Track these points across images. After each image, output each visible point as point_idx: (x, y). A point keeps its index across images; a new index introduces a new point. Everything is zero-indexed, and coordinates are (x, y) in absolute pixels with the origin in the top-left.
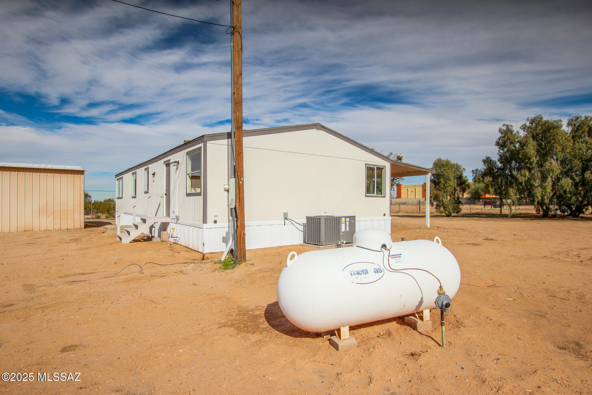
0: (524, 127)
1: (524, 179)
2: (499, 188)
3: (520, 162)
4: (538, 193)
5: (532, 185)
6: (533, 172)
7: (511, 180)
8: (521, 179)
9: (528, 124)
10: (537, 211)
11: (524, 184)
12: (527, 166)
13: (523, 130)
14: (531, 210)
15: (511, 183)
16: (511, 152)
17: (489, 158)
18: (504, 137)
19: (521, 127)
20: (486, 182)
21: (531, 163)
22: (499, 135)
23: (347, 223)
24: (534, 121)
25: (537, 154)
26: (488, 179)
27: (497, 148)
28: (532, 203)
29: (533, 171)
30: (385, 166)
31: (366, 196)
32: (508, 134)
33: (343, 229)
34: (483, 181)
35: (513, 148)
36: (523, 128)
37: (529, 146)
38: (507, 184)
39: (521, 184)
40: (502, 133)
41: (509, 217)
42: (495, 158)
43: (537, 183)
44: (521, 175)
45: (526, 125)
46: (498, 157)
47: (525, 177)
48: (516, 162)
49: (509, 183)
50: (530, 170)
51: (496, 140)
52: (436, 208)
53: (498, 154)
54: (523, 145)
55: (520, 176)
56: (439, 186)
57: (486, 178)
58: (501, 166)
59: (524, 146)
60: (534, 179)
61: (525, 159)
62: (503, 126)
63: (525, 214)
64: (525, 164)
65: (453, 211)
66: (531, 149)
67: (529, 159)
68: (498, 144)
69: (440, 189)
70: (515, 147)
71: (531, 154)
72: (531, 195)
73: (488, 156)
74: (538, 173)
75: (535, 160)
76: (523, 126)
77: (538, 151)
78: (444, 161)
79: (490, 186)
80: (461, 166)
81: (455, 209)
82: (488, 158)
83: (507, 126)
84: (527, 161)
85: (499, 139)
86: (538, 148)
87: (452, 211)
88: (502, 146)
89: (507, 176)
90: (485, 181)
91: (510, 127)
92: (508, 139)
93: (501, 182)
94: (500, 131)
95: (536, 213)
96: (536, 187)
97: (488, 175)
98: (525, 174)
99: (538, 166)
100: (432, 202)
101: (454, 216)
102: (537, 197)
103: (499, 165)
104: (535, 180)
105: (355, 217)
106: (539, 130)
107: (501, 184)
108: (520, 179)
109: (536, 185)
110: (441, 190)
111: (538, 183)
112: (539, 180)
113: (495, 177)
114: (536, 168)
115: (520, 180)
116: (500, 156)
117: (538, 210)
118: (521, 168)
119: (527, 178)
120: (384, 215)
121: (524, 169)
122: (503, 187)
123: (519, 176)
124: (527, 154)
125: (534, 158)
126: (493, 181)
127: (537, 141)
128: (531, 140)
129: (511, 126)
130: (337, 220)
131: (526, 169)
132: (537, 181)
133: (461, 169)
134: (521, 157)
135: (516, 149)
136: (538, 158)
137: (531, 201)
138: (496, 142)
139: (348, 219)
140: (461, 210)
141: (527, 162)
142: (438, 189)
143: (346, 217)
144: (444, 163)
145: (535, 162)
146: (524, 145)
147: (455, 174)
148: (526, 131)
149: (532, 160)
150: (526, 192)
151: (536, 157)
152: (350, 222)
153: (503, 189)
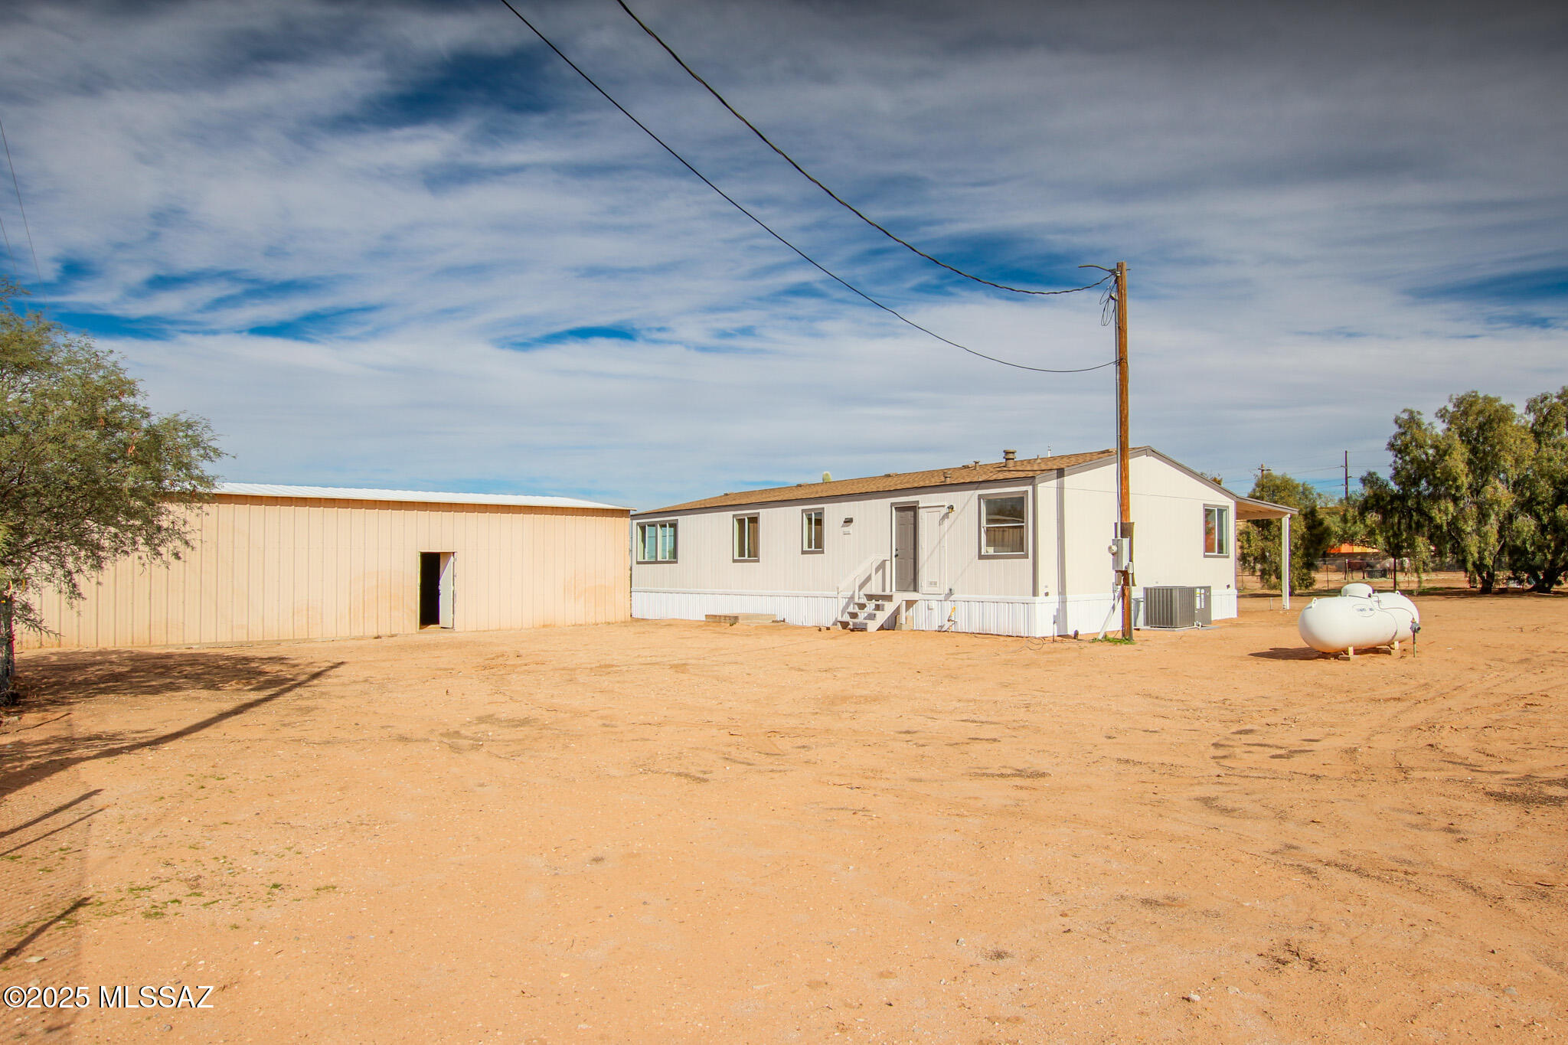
0: (1442, 414)
1: (1444, 518)
2: (1395, 535)
3: (1437, 485)
4: (1472, 544)
5: (1459, 531)
6: (1461, 505)
7: (1419, 521)
8: (1440, 519)
9: (1451, 408)
10: (1470, 582)
11: (1445, 528)
12: (1451, 493)
13: (1442, 420)
14: (1459, 579)
15: (1419, 525)
16: (1419, 465)
17: (1374, 473)
18: (1404, 434)
19: (1436, 414)
20: (1371, 525)
21: (1458, 488)
22: (1395, 430)
23: (1203, 596)
24: (1461, 403)
25: (1470, 470)
26: (1373, 518)
27: (1390, 457)
28: (1461, 565)
29: (1462, 502)
30: (1228, 507)
31: (1205, 556)
32: (1412, 429)
33: (1198, 606)
34: (1363, 521)
35: (1424, 457)
36: (1442, 416)
37: (1455, 455)
38: (1409, 527)
39: (1439, 527)
40: (1400, 427)
41: (1415, 594)
42: (1385, 474)
43: (1469, 527)
44: (1440, 510)
45: (1447, 411)
46: (1391, 471)
47: (1447, 515)
48: (1429, 483)
49: (1414, 526)
50: (1455, 500)
51: (1388, 440)
52: (1262, 577)
53: (1391, 466)
54: (1442, 453)
55: (1437, 512)
56: (1268, 530)
57: (1369, 516)
58: (1398, 491)
59: (1445, 456)
60: (1464, 518)
61: (1447, 480)
62: (1404, 412)
63: (1446, 588)
64: (1447, 488)
65: (1299, 583)
66: (1458, 461)
67: (1455, 480)
68: (1391, 446)
69: (1272, 538)
70: (1427, 454)
71: (1458, 471)
72: (1459, 550)
73: (1372, 470)
74: (1471, 508)
75: (1465, 481)
76: (1440, 411)
77: (1470, 462)
78: (1276, 477)
79: (1377, 531)
80: (1312, 488)
81: (1303, 580)
82: (1370, 474)
83: (1411, 412)
84: (1451, 483)
85: (1395, 438)
86: (1471, 457)
87: (1297, 583)
88: (1400, 451)
89: (1410, 512)
90: (1368, 522)
91: (1415, 414)
92: (1413, 438)
93: (1399, 522)
94: (1396, 422)
95: (1468, 587)
96: (1468, 533)
97: (1372, 508)
98: (1447, 508)
99: (1471, 493)
100: (1252, 564)
101: (1299, 595)
102: (1472, 554)
103: (1394, 487)
104: (1466, 522)
105: (1210, 587)
106: (1471, 422)
107: (1399, 529)
108: (1438, 518)
109: (1469, 529)
110: (1274, 538)
111: (1472, 526)
112: (1473, 520)
113: (1386, 514)
114: (1468, 497)
115: (1439, 521)
116: (1395, 469)
117: (1472, 581)
118: (1439, 497)
119: (1450, 517)
120: (1228, 586)
121: (1445, 497)
122: (1404, 533)
123: (1435, 513)
124: (1451, 469)
125: (1464, 478)
126: (1384, 521)
127: (1469, 442)
128: (1457, 442)
129: (1419, 413)
130: (1190, 592)
131: (1448, 498)
132: (1470, 523)
133: (1313, 495)
134: (1439, 475)
135: (1428, 459)
136: (1471, 476)
137: (1457, 561)
138: (1389, 444)
139: (1203, 591)
140: (1314, 581)
141: (1451, 486)
142: (1266, 538)
143: (1201, 588)
144: (1278, 482)
145: (1466, 485)
146: (1445, 452)
147: (1302, 507)
148: (1446, 421)
149: (1459, 482)
150: (1447, 543)
151: (1467, 475)
152: (1205, 594)
153: (1404, 537)
